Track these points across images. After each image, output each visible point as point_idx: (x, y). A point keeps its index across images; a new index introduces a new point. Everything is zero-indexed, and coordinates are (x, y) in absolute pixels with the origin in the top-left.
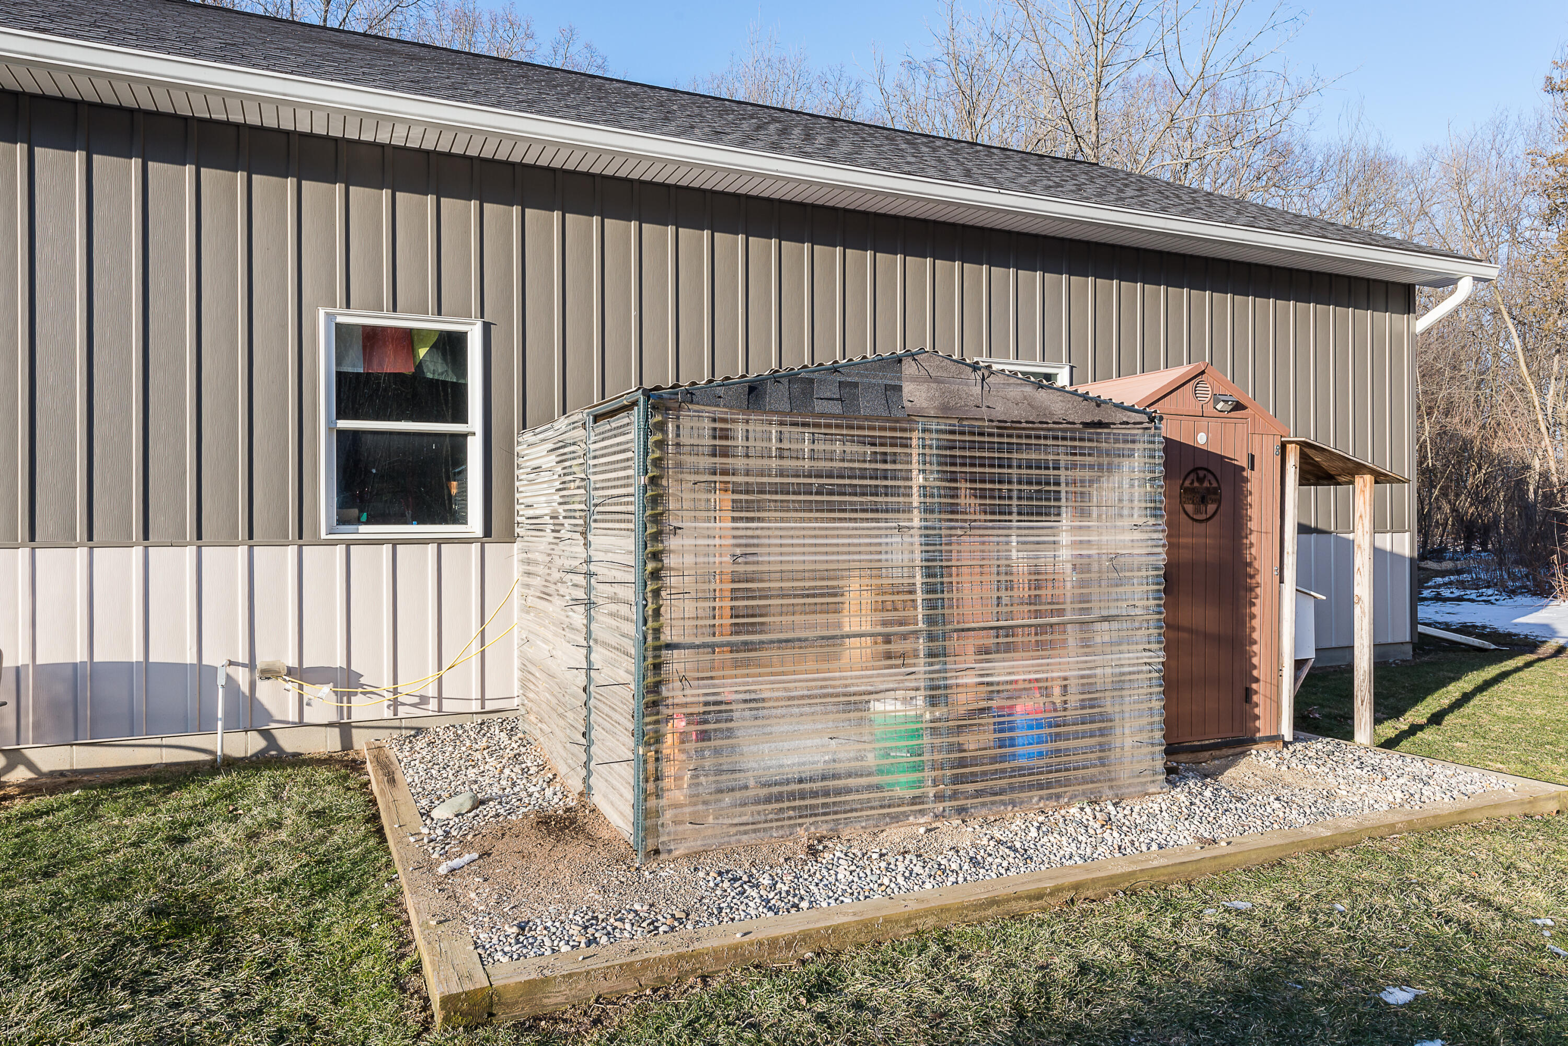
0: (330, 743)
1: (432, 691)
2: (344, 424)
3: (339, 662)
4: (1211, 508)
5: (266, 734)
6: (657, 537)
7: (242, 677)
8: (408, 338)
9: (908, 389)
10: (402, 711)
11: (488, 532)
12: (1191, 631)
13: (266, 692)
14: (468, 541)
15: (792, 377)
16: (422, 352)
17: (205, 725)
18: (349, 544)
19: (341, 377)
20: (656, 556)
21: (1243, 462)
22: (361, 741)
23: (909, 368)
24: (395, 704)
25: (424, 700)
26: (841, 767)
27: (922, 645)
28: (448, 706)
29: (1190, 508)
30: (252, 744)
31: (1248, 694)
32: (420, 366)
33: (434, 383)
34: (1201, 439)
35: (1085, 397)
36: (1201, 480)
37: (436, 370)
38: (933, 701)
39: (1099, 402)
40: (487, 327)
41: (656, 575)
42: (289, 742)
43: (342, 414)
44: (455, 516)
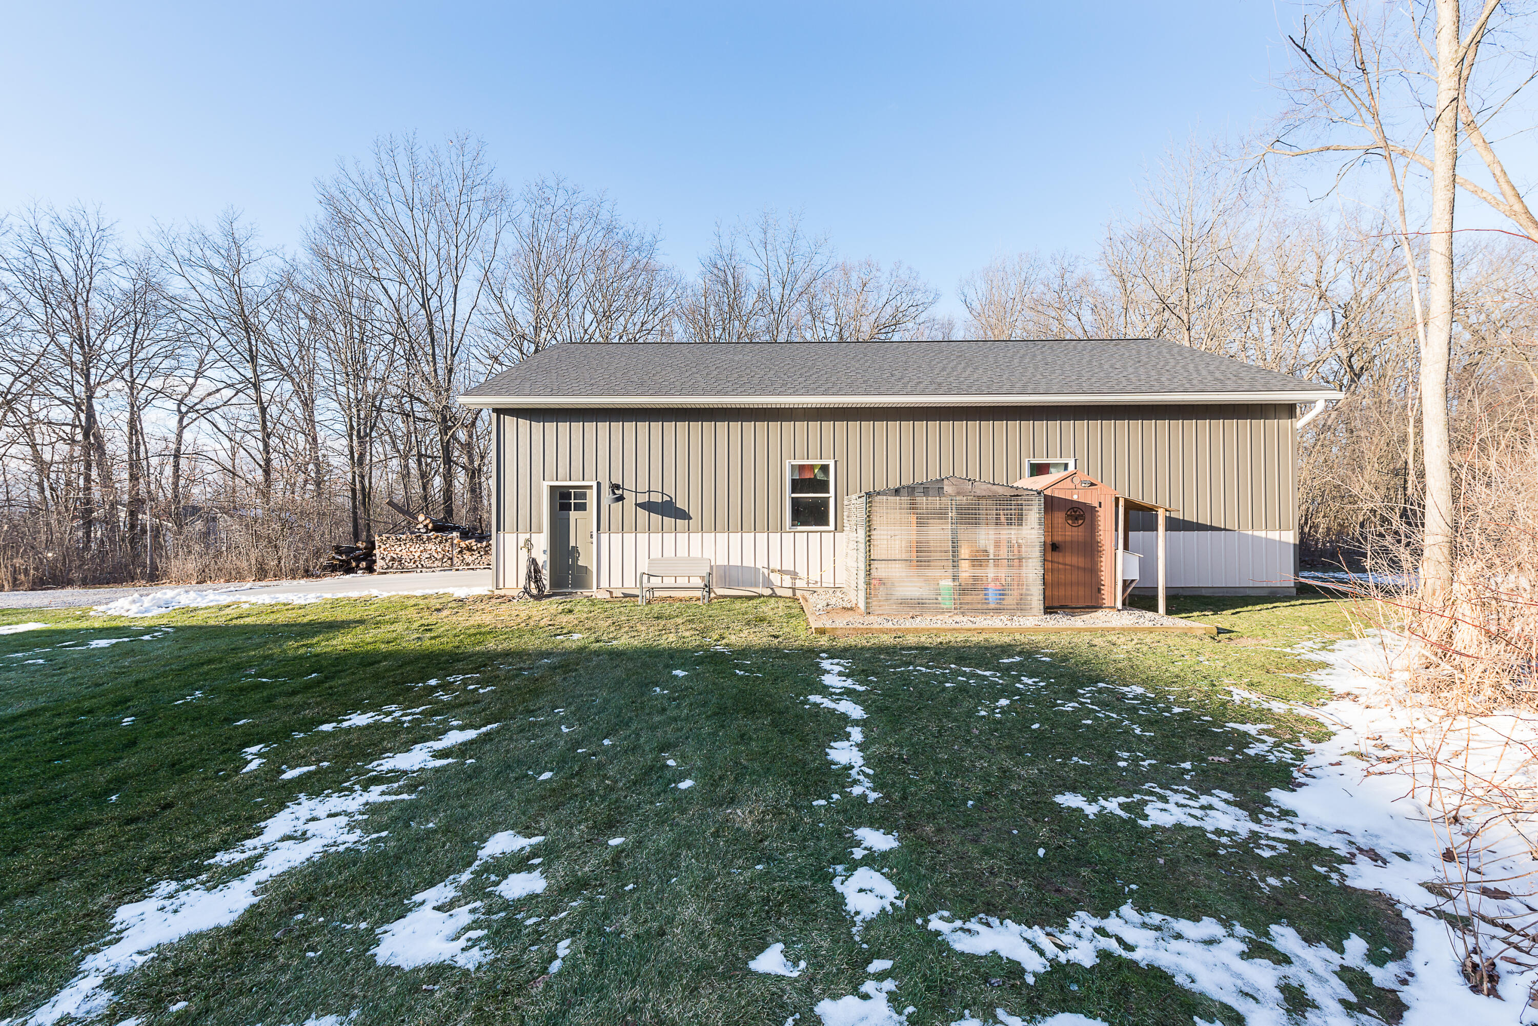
0: (789, 593)
1: (819, 580)
2: (794, 495)
3: (792, 569)
4: (1080, 522)
5: (772, 589)
6: (869, 531)
7: (766, 571)
8: (812, 467)
9: (946, 488)
10: (810, 585)
11: (836, 529)
12: (1071, 566)
13: (772, 576)
14: (830, 532)
15: (908, 487)
16: (816, 471)
17: (757, 586)
18: (795, 532)
19: (793, 480)
20: (869, 536)
21: (1097, 505)
22: (798, 593)
23: (946, 482)
24: (808, 583)
25: (816, 582)
26: (924, 597)
27: (951, 563)
28: (824, 585)
29: (1070, 522)
30: (768, 592)
31: (1099, 590)
32: (815, 476)
33: (820, 480)
34: (1075, 497)
35: (1012, 487)
36: (1075, 512)
37: (820, 476)
38: (954, 580)
39: (1017, 488)
40: (836, 462)
41: (869, 541)
42: (779, 592)
43: (793, 492)
44: (826, 523)
